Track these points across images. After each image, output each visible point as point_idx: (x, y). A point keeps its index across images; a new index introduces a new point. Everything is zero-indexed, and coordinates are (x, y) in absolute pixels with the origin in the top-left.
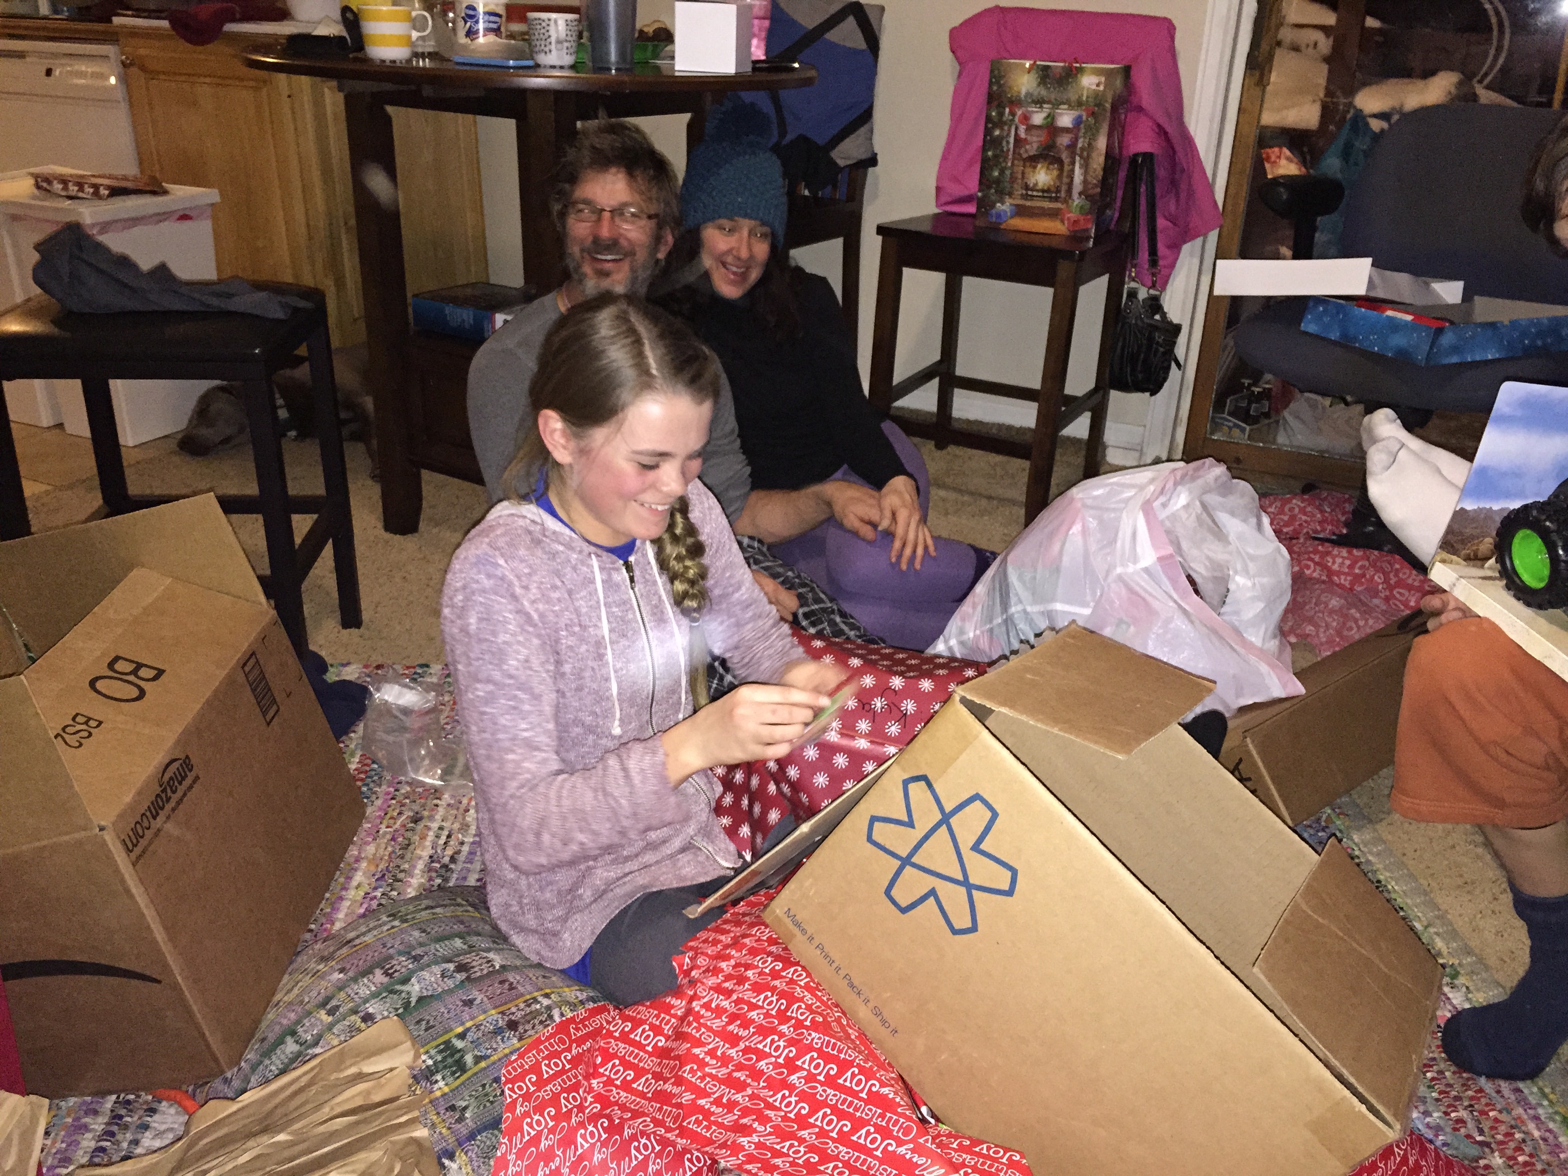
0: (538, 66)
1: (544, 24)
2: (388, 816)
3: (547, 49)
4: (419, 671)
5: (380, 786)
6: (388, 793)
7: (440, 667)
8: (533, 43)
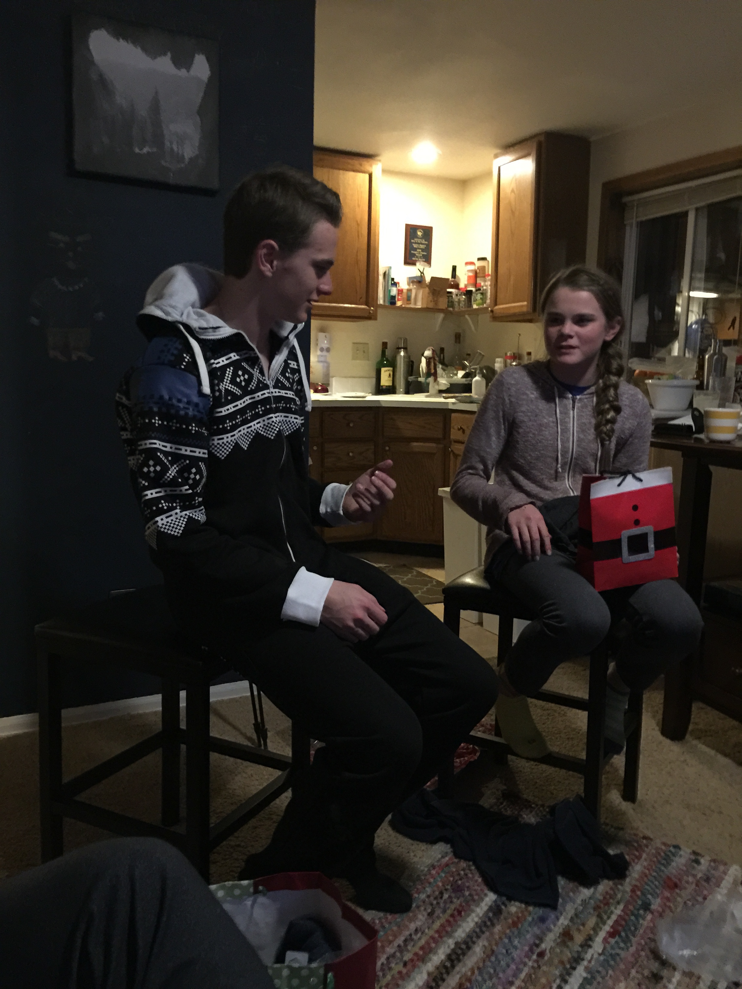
2: (638, 965)
4: (672, 849)
5: (634, 936)
6: (639, 944)
7: (689, 851)
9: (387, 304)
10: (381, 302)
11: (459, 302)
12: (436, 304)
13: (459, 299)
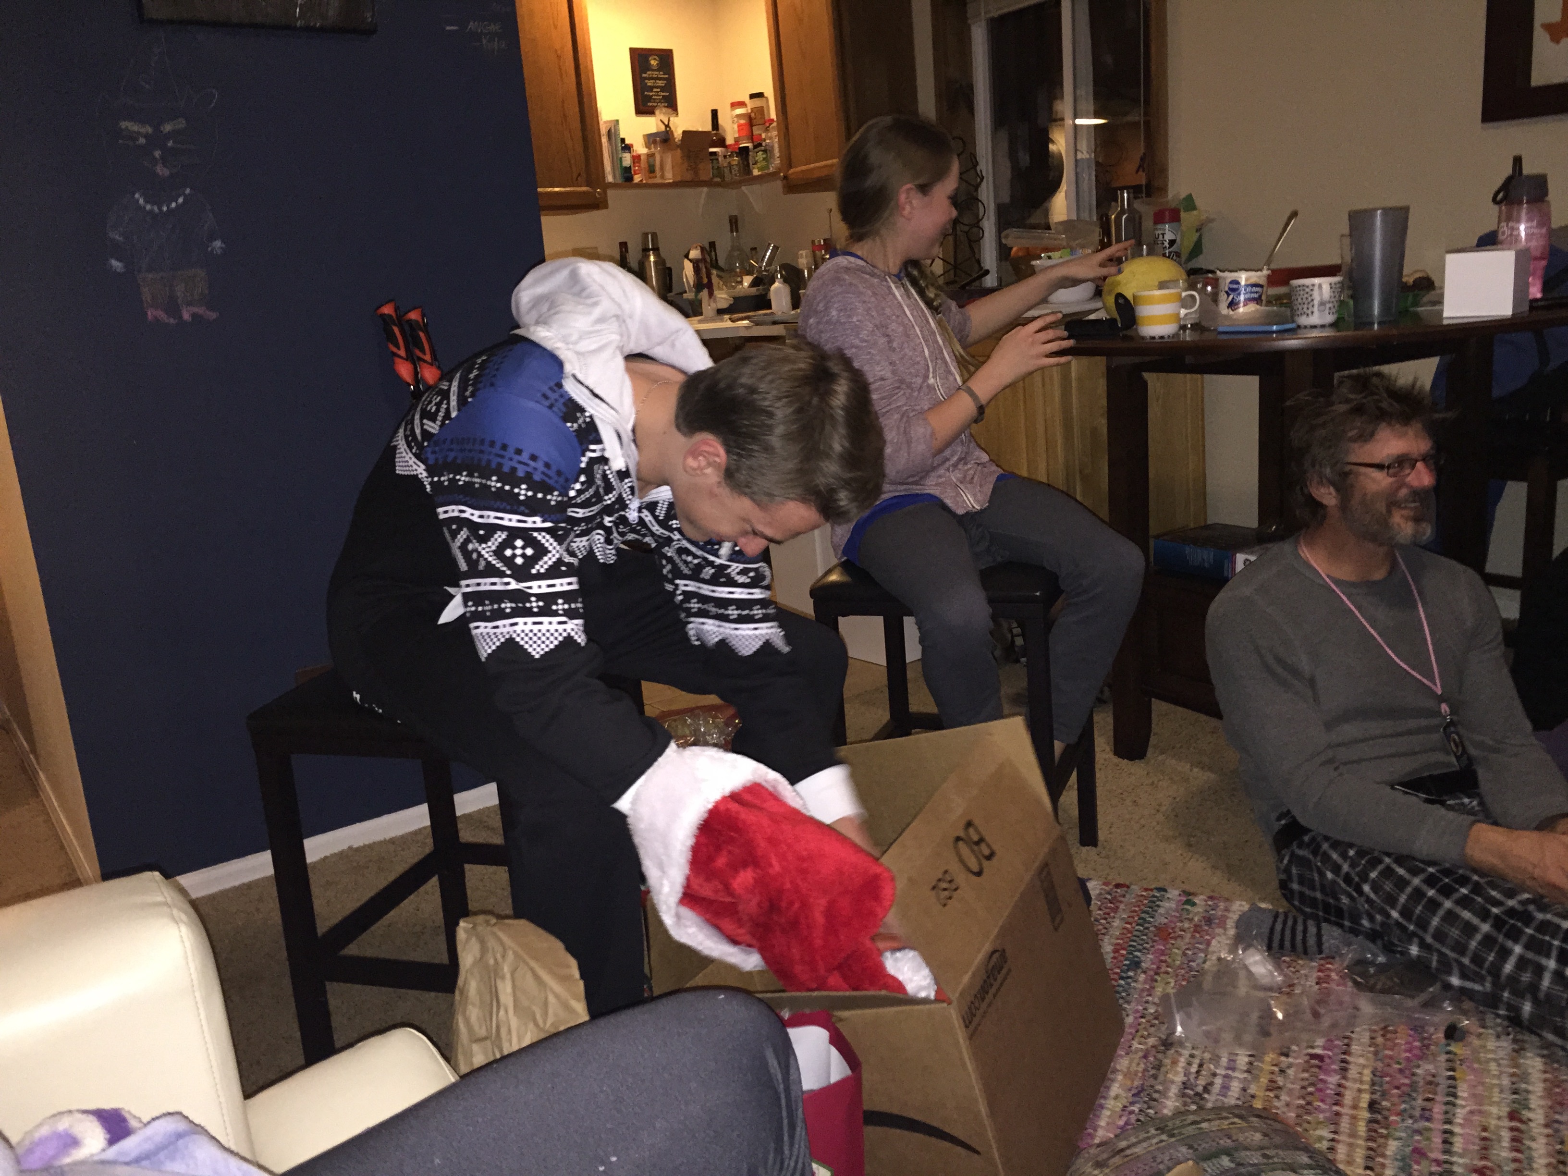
0: (1299, 327)
1: (1307, 290)
2: (1139, 1034)
3: (1309, 312)
4: (1156, 893)
6: (1137, 1011)
7: (1177, 892)
8: (1295, 308)
9: (619, 180)
10: (610, 178)
11: (730, 166)
12: (696, 173)
13: (729, 163)
